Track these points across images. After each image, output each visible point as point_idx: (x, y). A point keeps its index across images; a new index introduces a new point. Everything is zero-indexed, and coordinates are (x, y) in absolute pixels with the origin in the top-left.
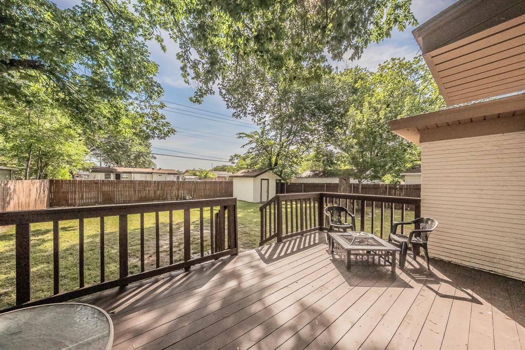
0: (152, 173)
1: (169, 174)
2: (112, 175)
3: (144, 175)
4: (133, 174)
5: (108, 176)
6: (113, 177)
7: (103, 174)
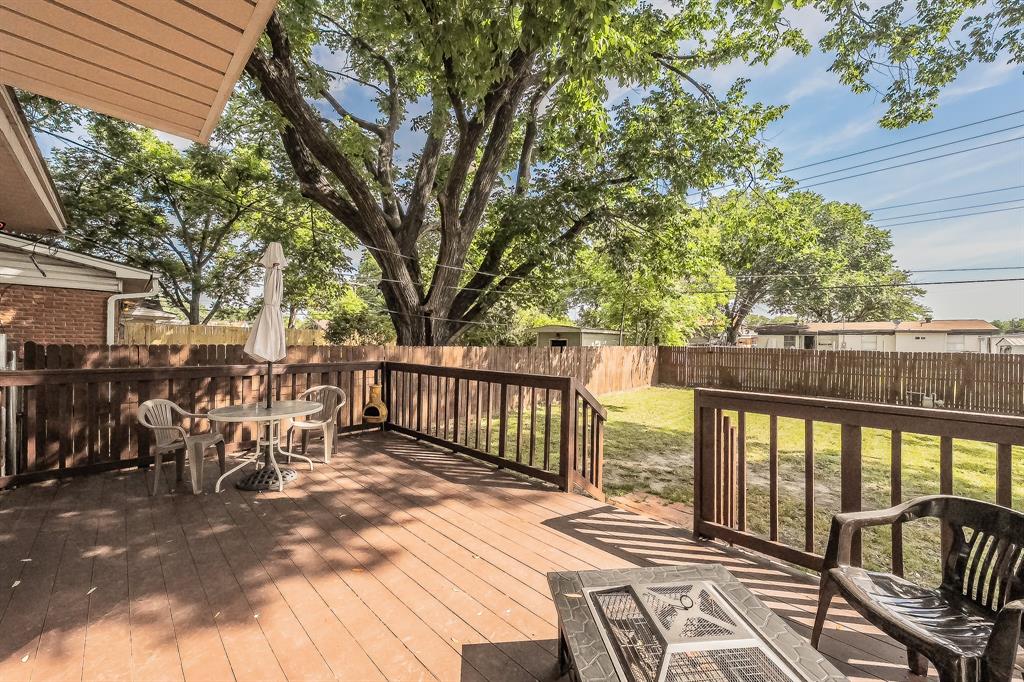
0: (893, 333)
1: (950, 333)
2: (797, 337)
3: (872, 338)
4: (840, 337)
5: (790, 341)
6: (799, 344)
7: (781, 338)
